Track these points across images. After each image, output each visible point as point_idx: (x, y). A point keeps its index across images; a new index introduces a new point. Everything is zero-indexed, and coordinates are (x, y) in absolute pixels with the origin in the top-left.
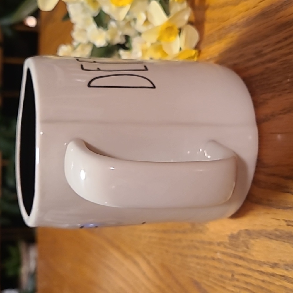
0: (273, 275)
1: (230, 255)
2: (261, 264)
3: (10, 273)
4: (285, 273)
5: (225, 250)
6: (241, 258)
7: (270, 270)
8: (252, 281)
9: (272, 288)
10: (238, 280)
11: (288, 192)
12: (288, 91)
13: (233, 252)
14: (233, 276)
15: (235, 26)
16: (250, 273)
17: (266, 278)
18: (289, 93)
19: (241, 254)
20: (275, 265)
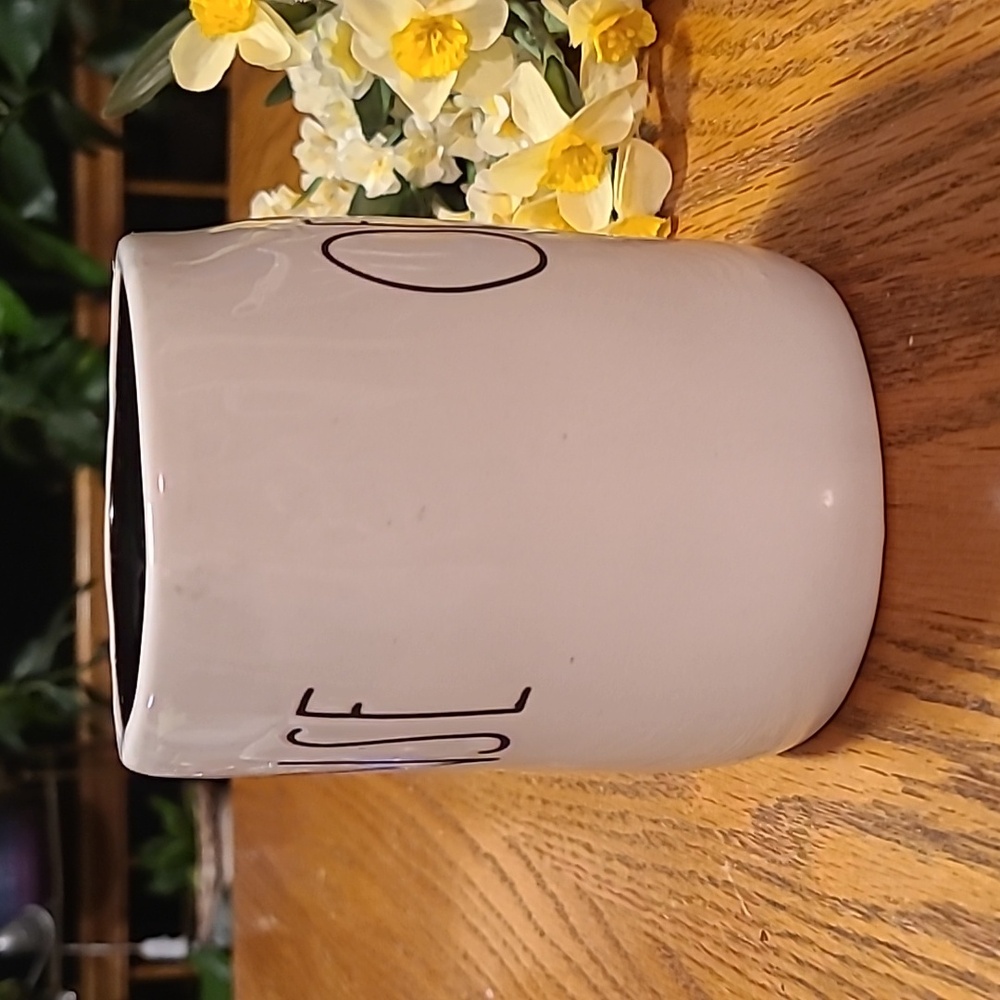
0: (868, 941)
1: (757, 874)
2: (839, 905)
3: (162, 885)
4: (901, 938)
5: (743, 857)
6: (785, 883)
7: (861, 927)
8: (816, 958)
9: (866, 981)
10: (777, 952)
11: (908, 691)
12: (909, 375)
13: (764, 863)
14: (764, 937)
15: (771, 152)
16: (806, 931)
17: (850, 951)
18: (911, 380)
19: (785, 872)
20: (872, 913)
